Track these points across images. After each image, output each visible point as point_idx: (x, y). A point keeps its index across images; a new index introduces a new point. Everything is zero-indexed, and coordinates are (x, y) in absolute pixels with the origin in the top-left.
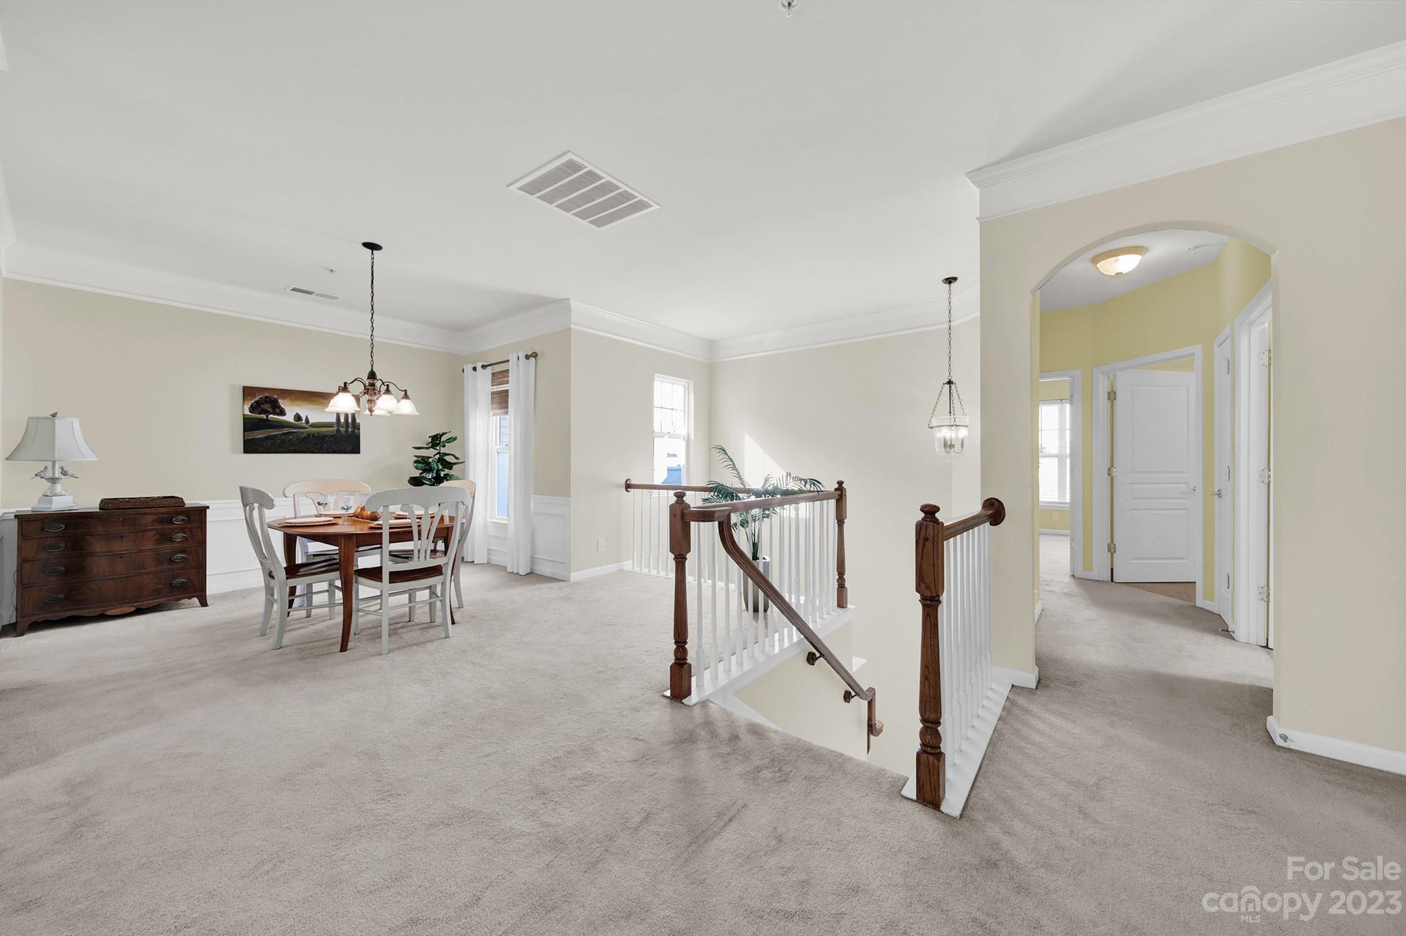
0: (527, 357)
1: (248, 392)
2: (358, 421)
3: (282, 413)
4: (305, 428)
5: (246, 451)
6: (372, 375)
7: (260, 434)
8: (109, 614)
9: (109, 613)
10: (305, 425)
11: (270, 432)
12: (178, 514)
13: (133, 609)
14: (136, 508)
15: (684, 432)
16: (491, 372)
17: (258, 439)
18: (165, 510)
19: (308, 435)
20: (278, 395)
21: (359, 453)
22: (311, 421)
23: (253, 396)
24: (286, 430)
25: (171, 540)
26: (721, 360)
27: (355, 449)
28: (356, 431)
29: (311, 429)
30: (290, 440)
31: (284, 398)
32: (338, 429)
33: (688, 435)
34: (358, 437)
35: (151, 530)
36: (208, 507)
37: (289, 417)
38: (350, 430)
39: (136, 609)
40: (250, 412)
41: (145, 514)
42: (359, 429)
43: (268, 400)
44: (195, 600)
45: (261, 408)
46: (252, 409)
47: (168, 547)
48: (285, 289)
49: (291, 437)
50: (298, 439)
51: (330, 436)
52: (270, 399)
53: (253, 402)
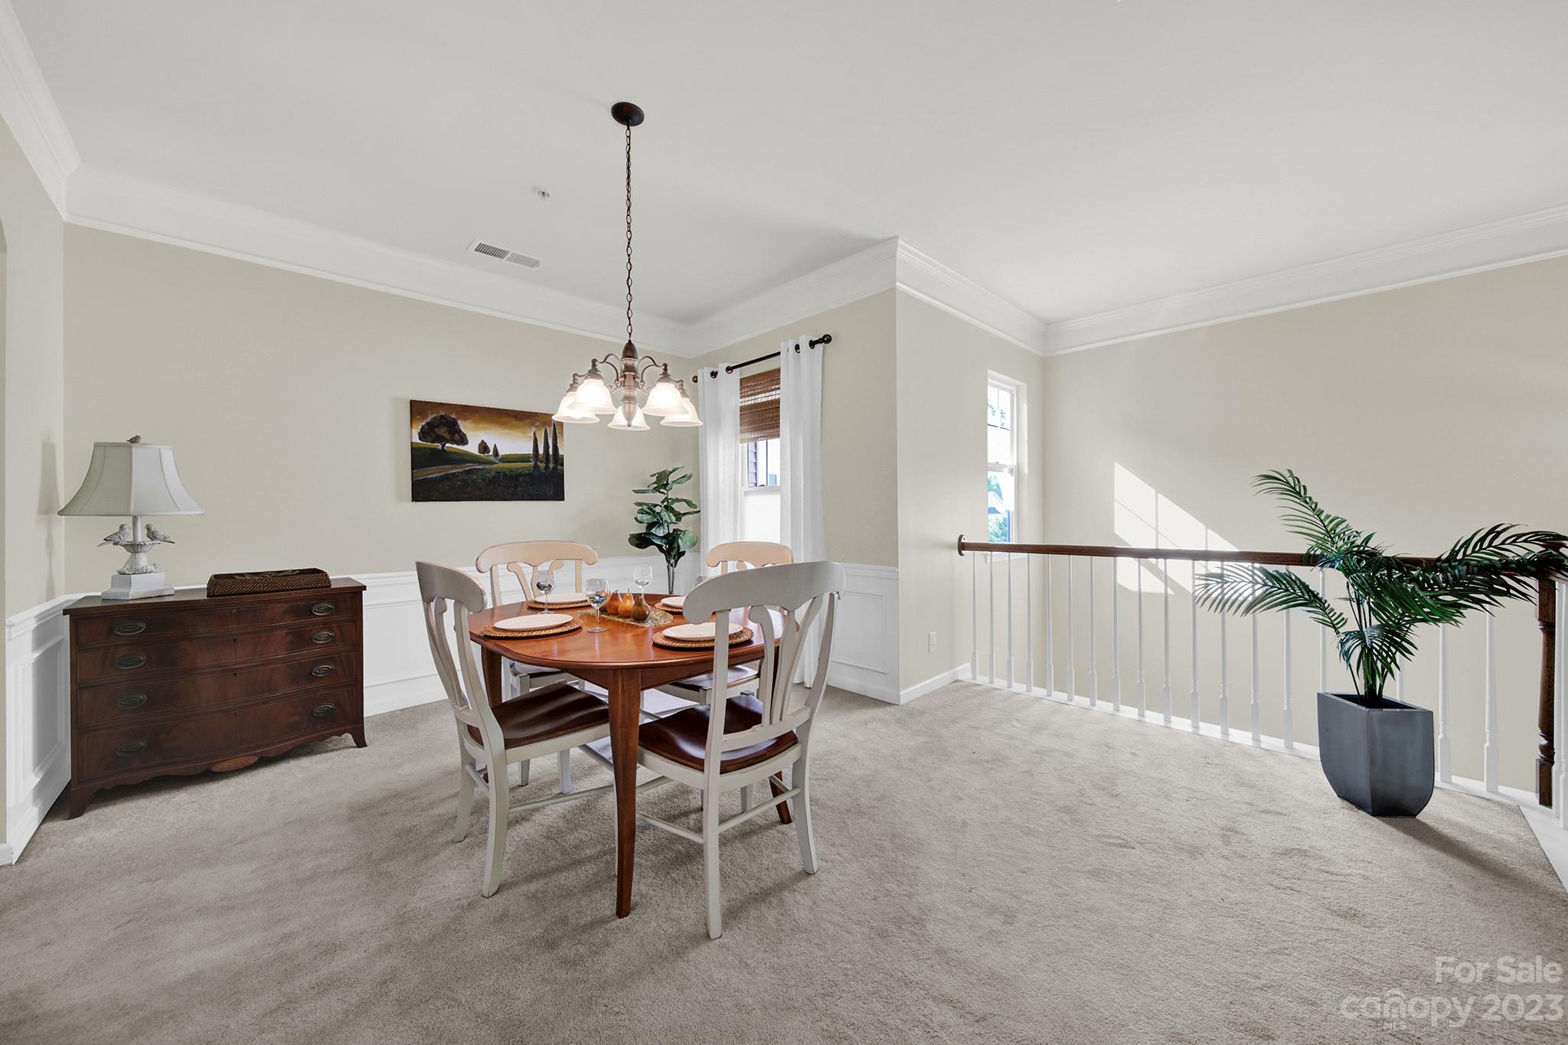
0: (812, 344)
1: (418, 408)
2: (561, 452)
3: (463, 440)
4: (494, 463)
5: (416, 498)
6: (629, 350)
7: (433, 473)
8: (218, 770)
9: (217, 768)
10: (493, 459)
11: (450, 469)
12: (320, 599)
13: (255, 759)
14: (257, 593)
15: (1010, 461)
16: (739, 378)
17: (432, 478)
18: (302, 594)
19: (497, 473)
20: (457, 414)
21: (563, 500)
22: (501, 453)
23: (424, 415)
24: (468, 467)
25: (309, 642)
26: (1059, 353)
27: (558, 495)
28: (559, 467)
29: (501, 465)
30: (474, 481)
31: (465, 419)
32: (536, 464)
33: (1018, 466)
34: (561, 477)
35: (280, 628)
36: (364, 588)
37: (472, 448)
38: (551, 465)
39: (259, 760)
40: (420, 439)
41: (271, 602)
42: (562, 465)
43: (444, 421)
44: (348, 738)
45: (434, 432)
46: (423, 435)
47: (306, 654)
48: (467, 248)
49: (475, 477)
50: (484, 480)
51: (525, 476)
52: (447, 421)
53: (424, 424)
